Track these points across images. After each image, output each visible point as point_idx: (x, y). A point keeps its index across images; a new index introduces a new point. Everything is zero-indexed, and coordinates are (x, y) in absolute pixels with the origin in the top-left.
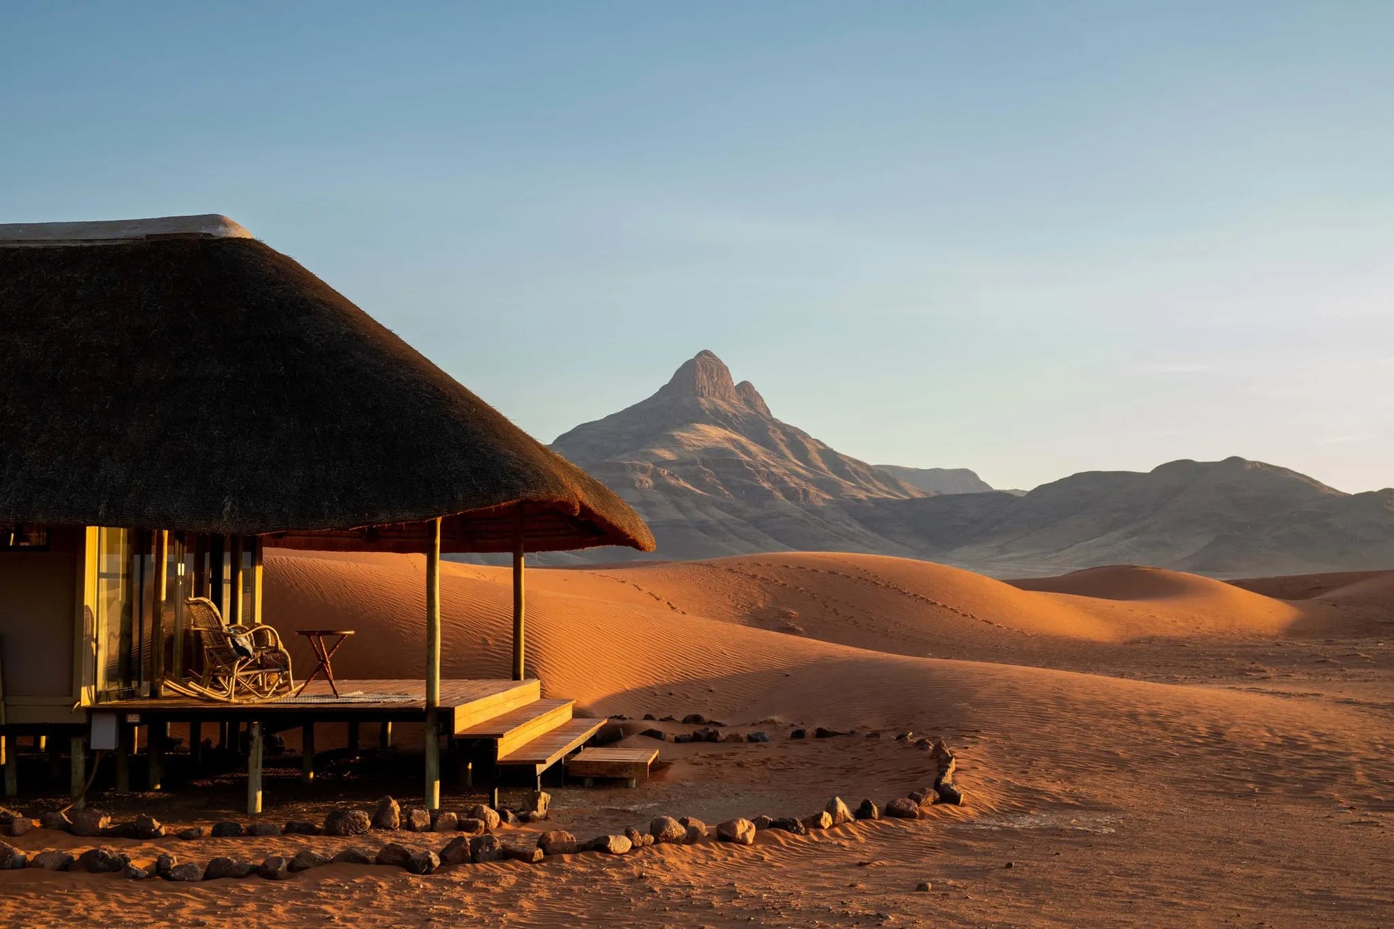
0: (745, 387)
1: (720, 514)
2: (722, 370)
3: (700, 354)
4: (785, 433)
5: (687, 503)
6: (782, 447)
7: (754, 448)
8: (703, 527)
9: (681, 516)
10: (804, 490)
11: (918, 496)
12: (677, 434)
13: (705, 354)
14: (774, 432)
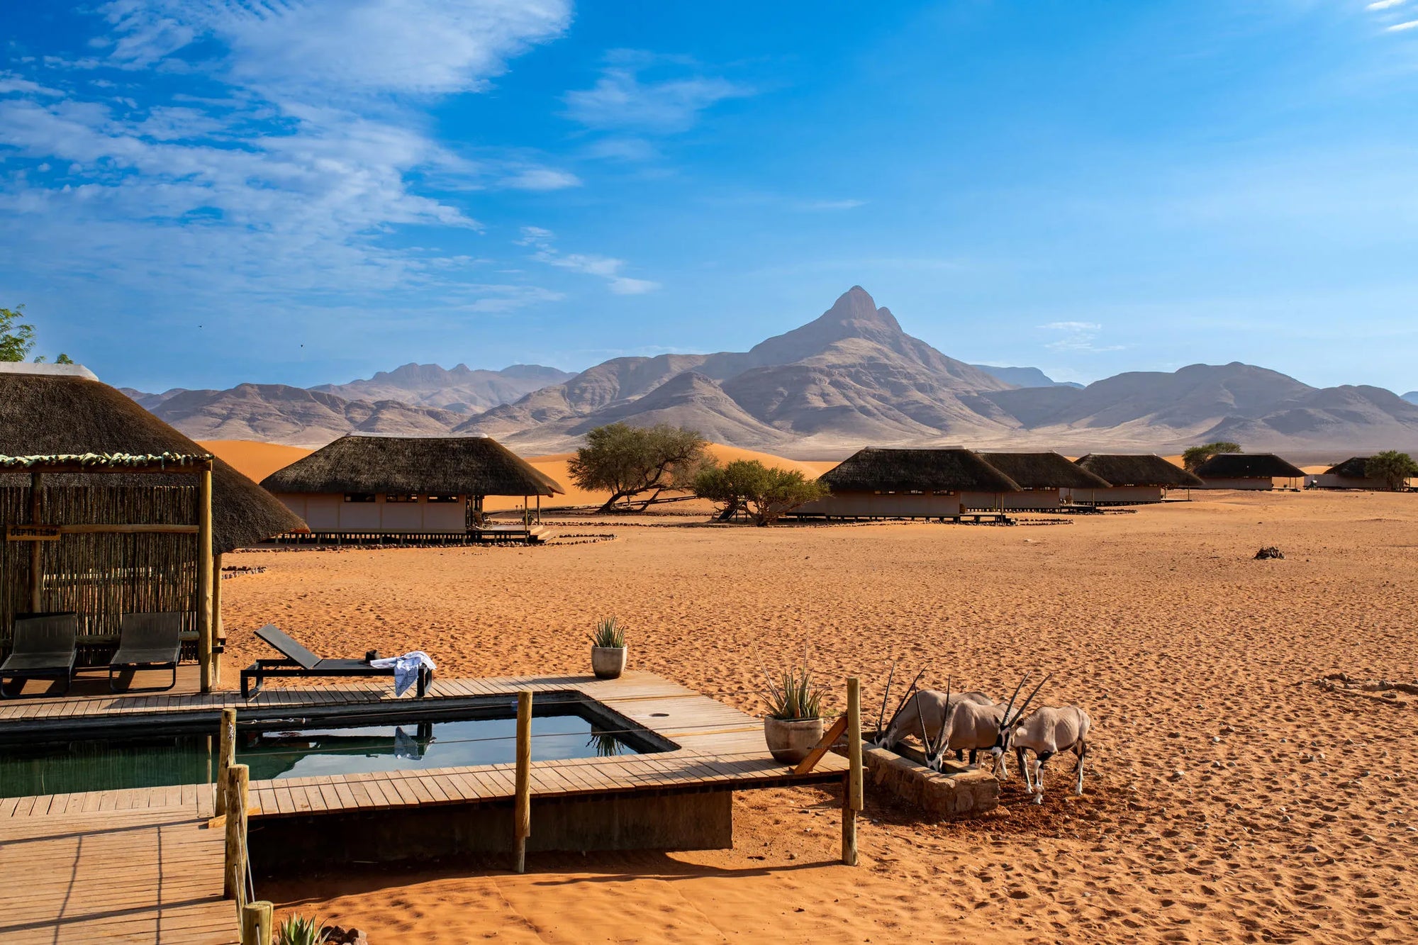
0: (884, 311)
1: (876, 402)
2: (868, 299)
3: (852, 289)
4: (913, 344)
5: (852, 394)
6: (911, 354)
7: (893, 355)
8: (864, 410)
9: (847, 403)
10: (930, 385)
11: (1007, 388)
12: (840, 344)
13: (857, 288)
14: (906, 343)
